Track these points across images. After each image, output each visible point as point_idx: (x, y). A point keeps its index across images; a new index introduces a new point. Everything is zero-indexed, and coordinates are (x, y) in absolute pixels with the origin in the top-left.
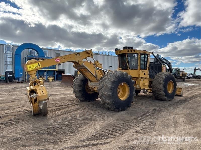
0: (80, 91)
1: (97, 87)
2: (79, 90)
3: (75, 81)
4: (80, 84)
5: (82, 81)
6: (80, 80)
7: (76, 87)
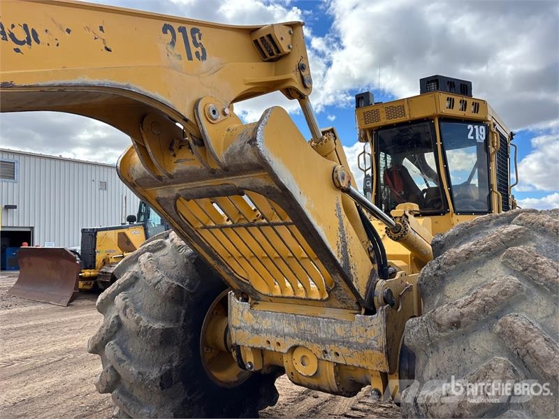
0: (166, 381)
1: (317, 349)
2: (155, 373)
3: (119, 300)
4: (168, 325)
5: (177, 296)
6: (163, 286)
7: (125, 352)
